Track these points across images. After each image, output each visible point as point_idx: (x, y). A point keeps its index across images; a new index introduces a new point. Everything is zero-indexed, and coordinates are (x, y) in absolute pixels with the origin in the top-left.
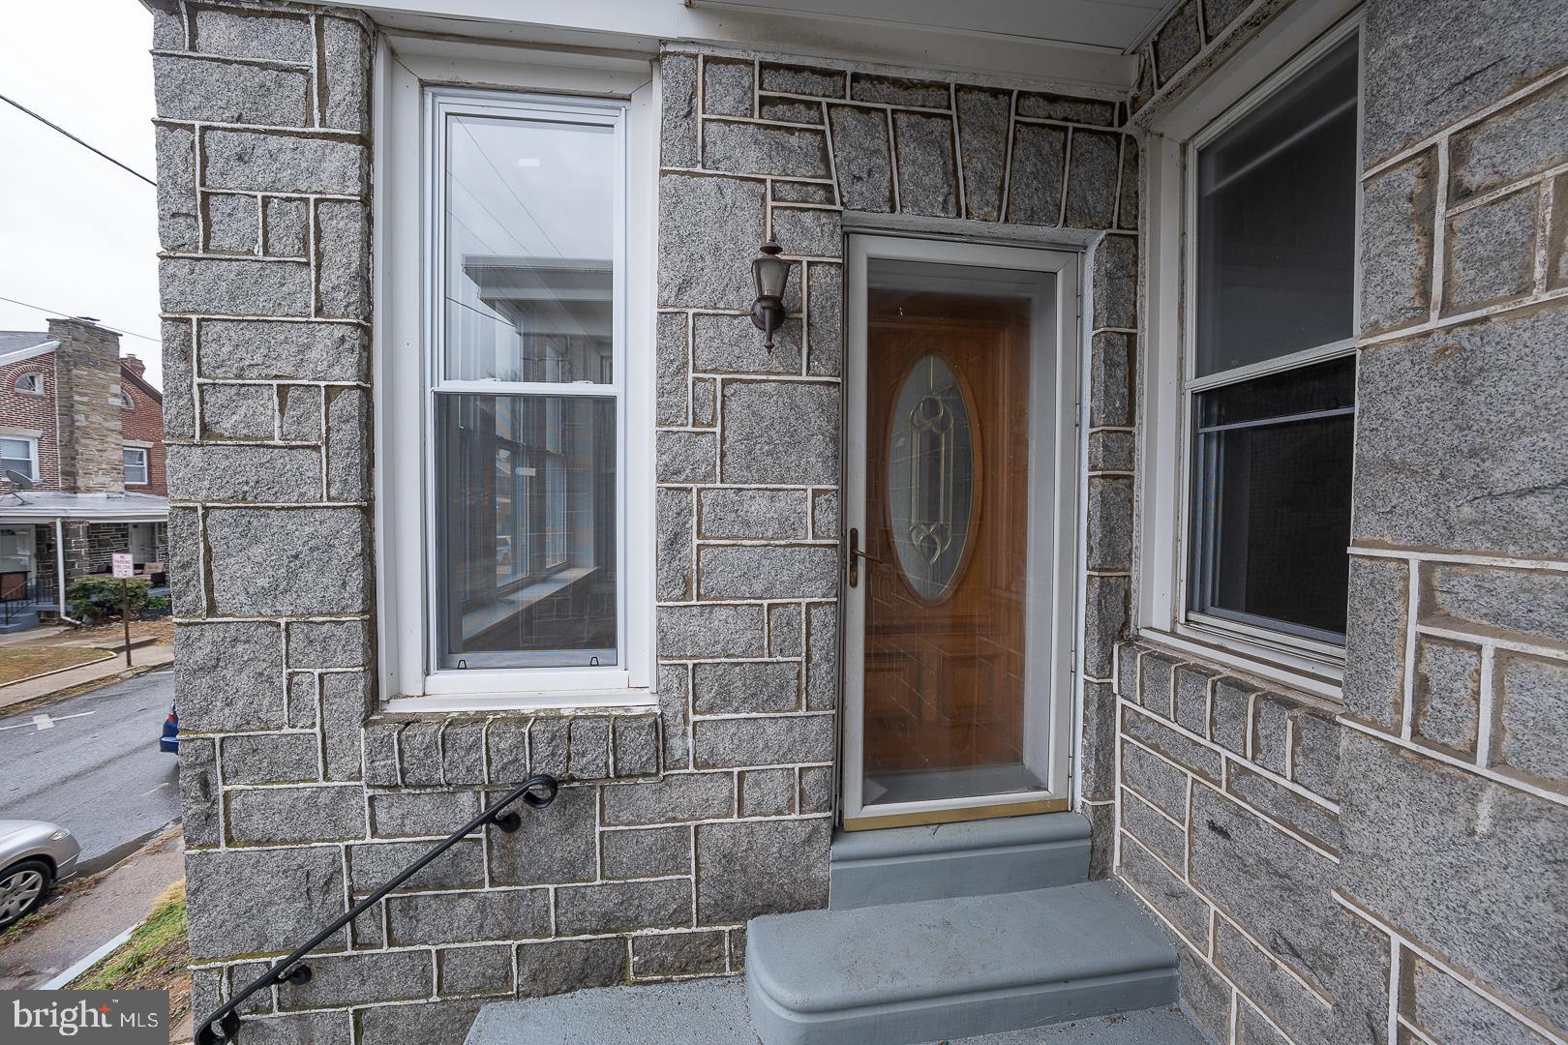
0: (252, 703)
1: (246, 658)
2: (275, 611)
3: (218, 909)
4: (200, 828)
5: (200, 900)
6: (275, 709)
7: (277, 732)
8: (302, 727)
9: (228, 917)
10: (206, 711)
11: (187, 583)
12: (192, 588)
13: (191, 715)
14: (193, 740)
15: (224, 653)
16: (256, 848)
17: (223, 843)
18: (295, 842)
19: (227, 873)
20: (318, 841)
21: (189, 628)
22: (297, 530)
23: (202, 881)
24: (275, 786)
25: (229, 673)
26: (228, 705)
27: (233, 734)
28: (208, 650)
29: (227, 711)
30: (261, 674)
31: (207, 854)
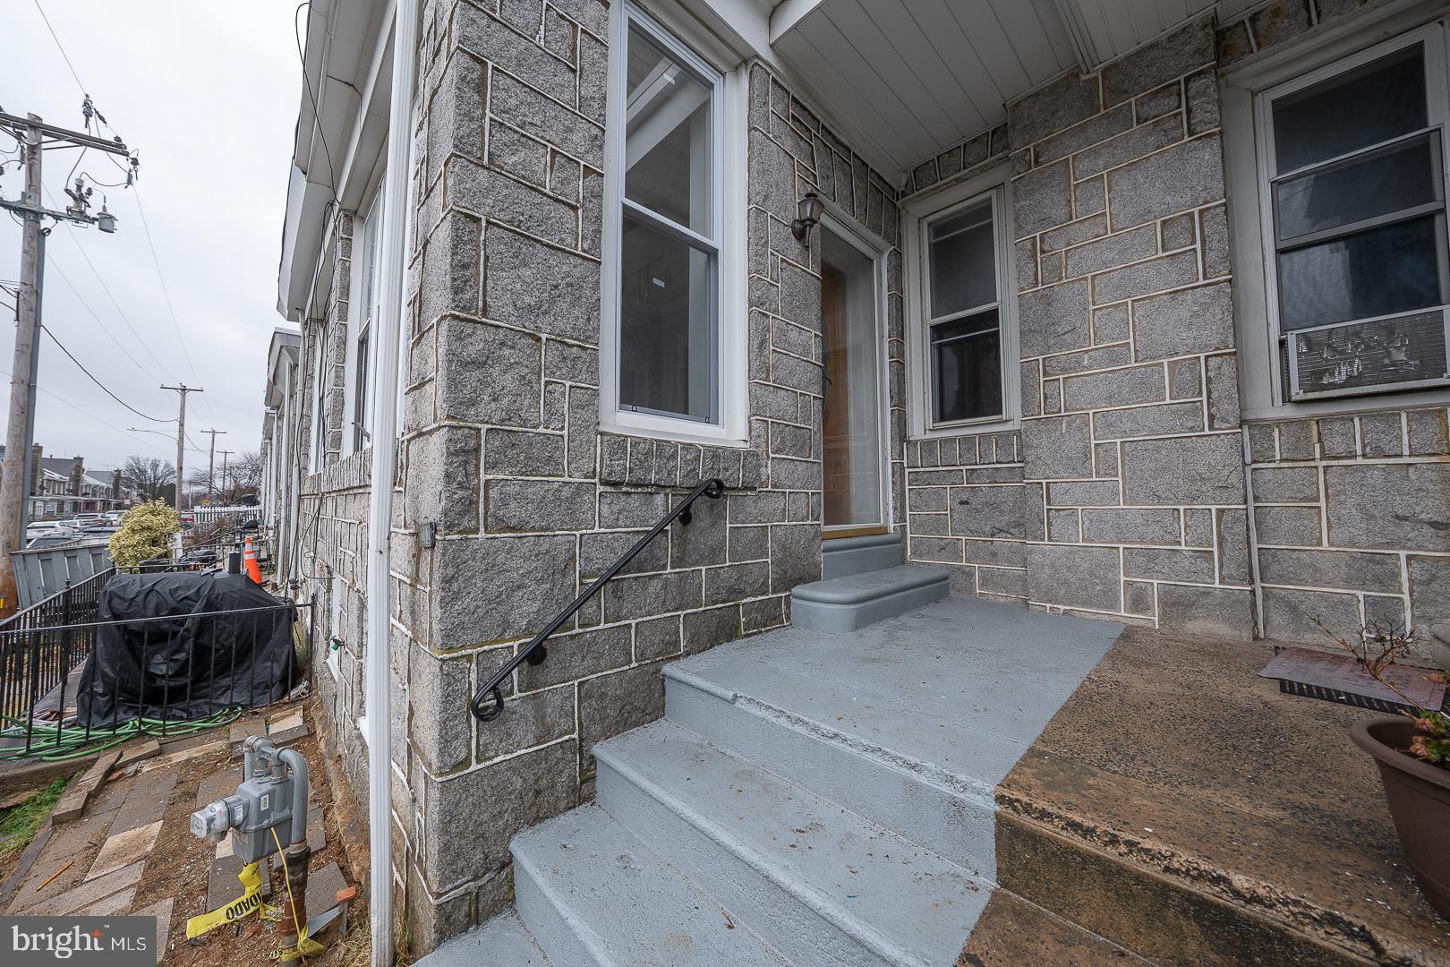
0: (515, 402)
1: (512, 361)
2: (537, 327)
3: (471, 595)
4: (462, 514)
5: (455, 586)
6: (532, 410)
7: (534, 430)
8: (553, 429)
9: (480, 603)
10: (473, 403)
11: (466, 282)
12: (468, 288)
13: (461, 403)
14: (461, 427)
15: (493, 353)
16: (512, 535)
17: (482, 529)
18: (542, 529)
19: (484, 559)
20: (558, 530)
21: (464, 323)
22: (557, 266)
23: (458, 567)
24: (531, 478)
25: (495, 372)
26: (494, 400)
27: (498, 427)
28: (480, 347)
29: (493, 405)
30: (524, 377)
31: (467, 539)
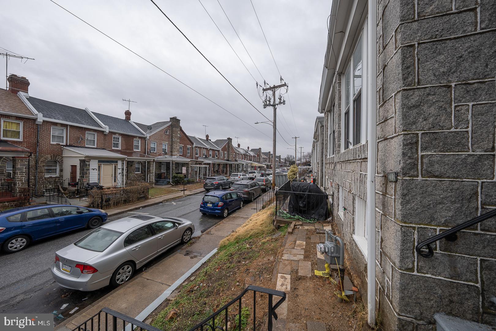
0: (436, 119)
1: (434, 101)
2: (448, 81)
3: (415, 203)
4: (410, 169)
5: (407, 198)
6: (447, 121)
7: (449, 131)
8: (461, 129)
9: (419, 207)
10: (414, 123)
11: (409, 74)
12: (410, 76)
13: (409, 124)
14: (409, 134)
15: (424, 100)
16: (436, 179)
17: (420, 176)
18: (454, 177)
19: (421, 188)
20: (465, 178)
21: (408, 91)
22: (461, 46)
23: (409, 190)
24: (447, 153)
25: (425, 108)
26: (425, 120)
27: (428, 131)
28: (417, 99)
29: (424, 122)
30: (441, 107)
31: (413, 179)
